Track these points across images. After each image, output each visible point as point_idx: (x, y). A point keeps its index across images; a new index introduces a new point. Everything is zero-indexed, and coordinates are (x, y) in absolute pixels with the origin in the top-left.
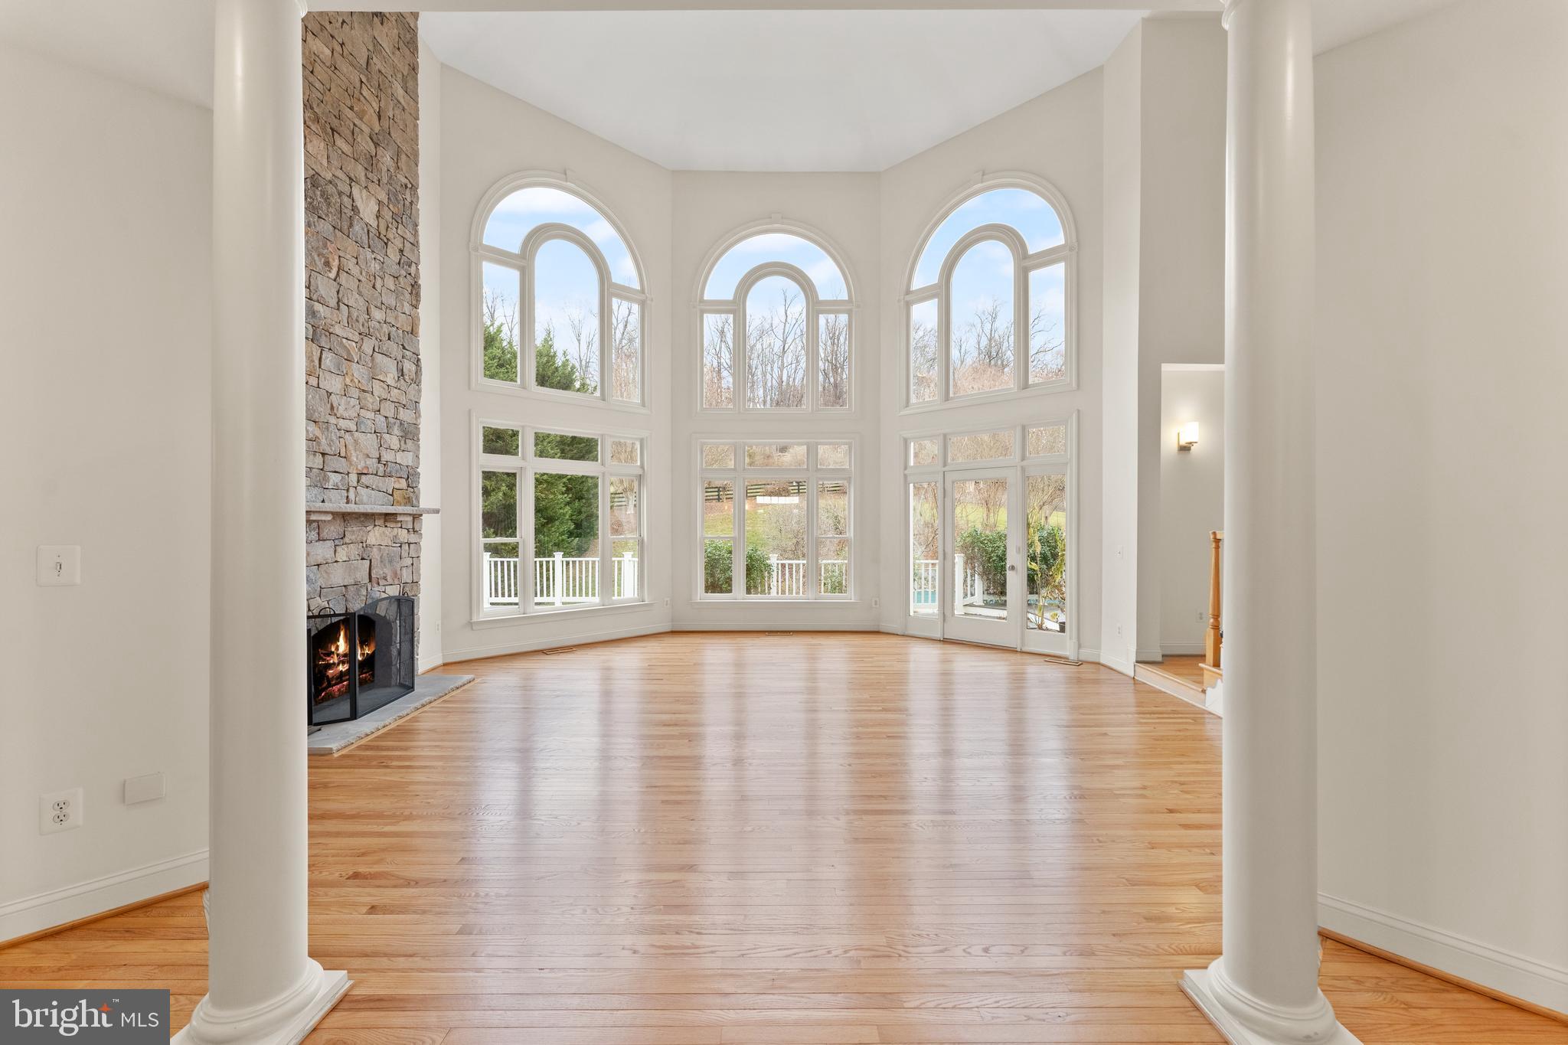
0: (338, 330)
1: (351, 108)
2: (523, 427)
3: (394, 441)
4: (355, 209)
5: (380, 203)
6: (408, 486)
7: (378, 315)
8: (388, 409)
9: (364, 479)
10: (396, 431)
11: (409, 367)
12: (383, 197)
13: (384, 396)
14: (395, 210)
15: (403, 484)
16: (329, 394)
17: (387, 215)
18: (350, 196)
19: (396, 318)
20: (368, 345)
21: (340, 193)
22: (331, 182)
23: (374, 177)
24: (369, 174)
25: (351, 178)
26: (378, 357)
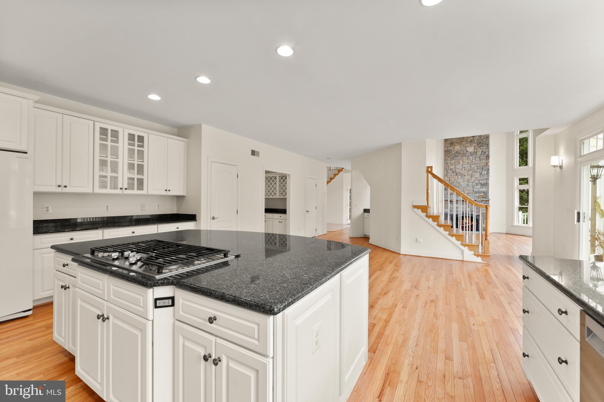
0: (461, 172)
2: (529, 177)
3: (479, 187)
4: (467, 151)
5: (475, 147)
6: (485, 195)
7: (473, 166)
8: (477, 182)
9: (468, 194)
10: (479, 185)
12: (476, 145)
13: (475, 179)
14: (480, 145)
15: (483, 194)
16: (459, 182)
17: (477, 147)
18: (466, 150)
19: (480, 164)
20: (470, 172)
21: (463, 151)
22: (461, 150)
23: (473, 143)
24: (471, 144)
25: (466, 147)
26: (473, 173)
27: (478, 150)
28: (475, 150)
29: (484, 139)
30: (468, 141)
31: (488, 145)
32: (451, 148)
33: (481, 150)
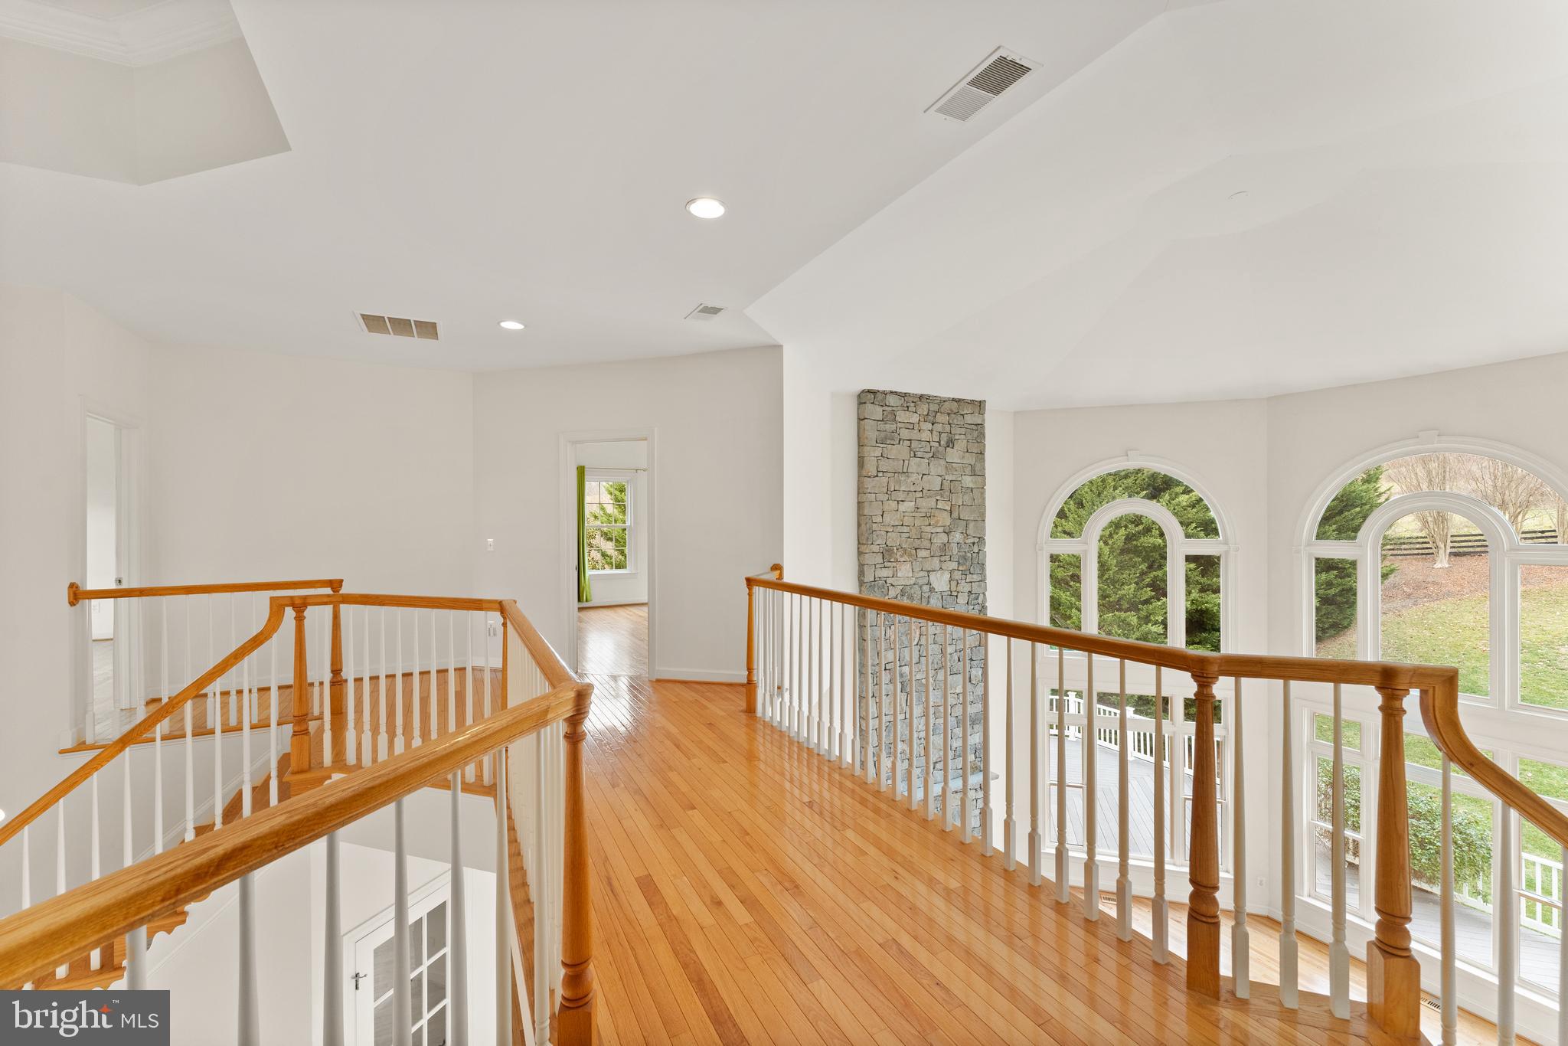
1: (930, 525)
4: (932, 590)
5: (951, 572)
6: (976, 758)
11: (977, 673)
12: (954, 565)
14: (964, 568)
15: (972, 757)
17: (957, 575)
18: (929, 584)
21: (921, 587)
22: (914, 584)
23: (947, 558)
24: (943, 559)
25: (929, 571)
26: (950, 678)
27: (960, 588)
28: (954, 583)
29: (974, 543)
30: (934, 547)
31: (982, 566)
32: (885, 573)
33: (968, 589)
